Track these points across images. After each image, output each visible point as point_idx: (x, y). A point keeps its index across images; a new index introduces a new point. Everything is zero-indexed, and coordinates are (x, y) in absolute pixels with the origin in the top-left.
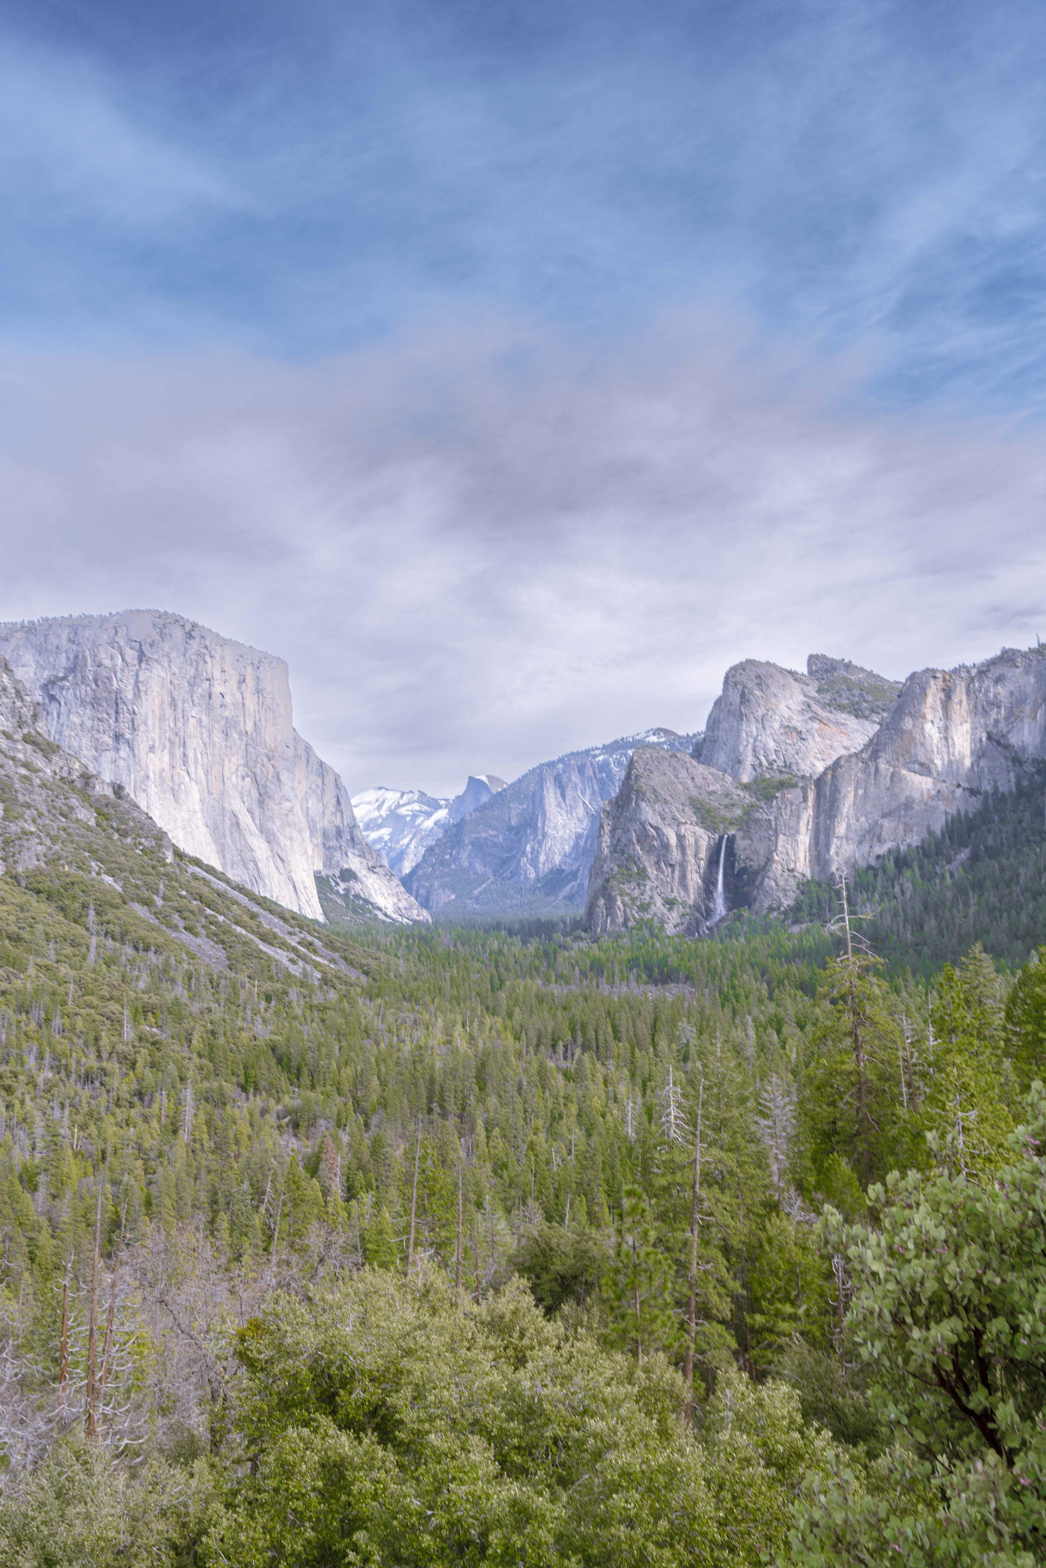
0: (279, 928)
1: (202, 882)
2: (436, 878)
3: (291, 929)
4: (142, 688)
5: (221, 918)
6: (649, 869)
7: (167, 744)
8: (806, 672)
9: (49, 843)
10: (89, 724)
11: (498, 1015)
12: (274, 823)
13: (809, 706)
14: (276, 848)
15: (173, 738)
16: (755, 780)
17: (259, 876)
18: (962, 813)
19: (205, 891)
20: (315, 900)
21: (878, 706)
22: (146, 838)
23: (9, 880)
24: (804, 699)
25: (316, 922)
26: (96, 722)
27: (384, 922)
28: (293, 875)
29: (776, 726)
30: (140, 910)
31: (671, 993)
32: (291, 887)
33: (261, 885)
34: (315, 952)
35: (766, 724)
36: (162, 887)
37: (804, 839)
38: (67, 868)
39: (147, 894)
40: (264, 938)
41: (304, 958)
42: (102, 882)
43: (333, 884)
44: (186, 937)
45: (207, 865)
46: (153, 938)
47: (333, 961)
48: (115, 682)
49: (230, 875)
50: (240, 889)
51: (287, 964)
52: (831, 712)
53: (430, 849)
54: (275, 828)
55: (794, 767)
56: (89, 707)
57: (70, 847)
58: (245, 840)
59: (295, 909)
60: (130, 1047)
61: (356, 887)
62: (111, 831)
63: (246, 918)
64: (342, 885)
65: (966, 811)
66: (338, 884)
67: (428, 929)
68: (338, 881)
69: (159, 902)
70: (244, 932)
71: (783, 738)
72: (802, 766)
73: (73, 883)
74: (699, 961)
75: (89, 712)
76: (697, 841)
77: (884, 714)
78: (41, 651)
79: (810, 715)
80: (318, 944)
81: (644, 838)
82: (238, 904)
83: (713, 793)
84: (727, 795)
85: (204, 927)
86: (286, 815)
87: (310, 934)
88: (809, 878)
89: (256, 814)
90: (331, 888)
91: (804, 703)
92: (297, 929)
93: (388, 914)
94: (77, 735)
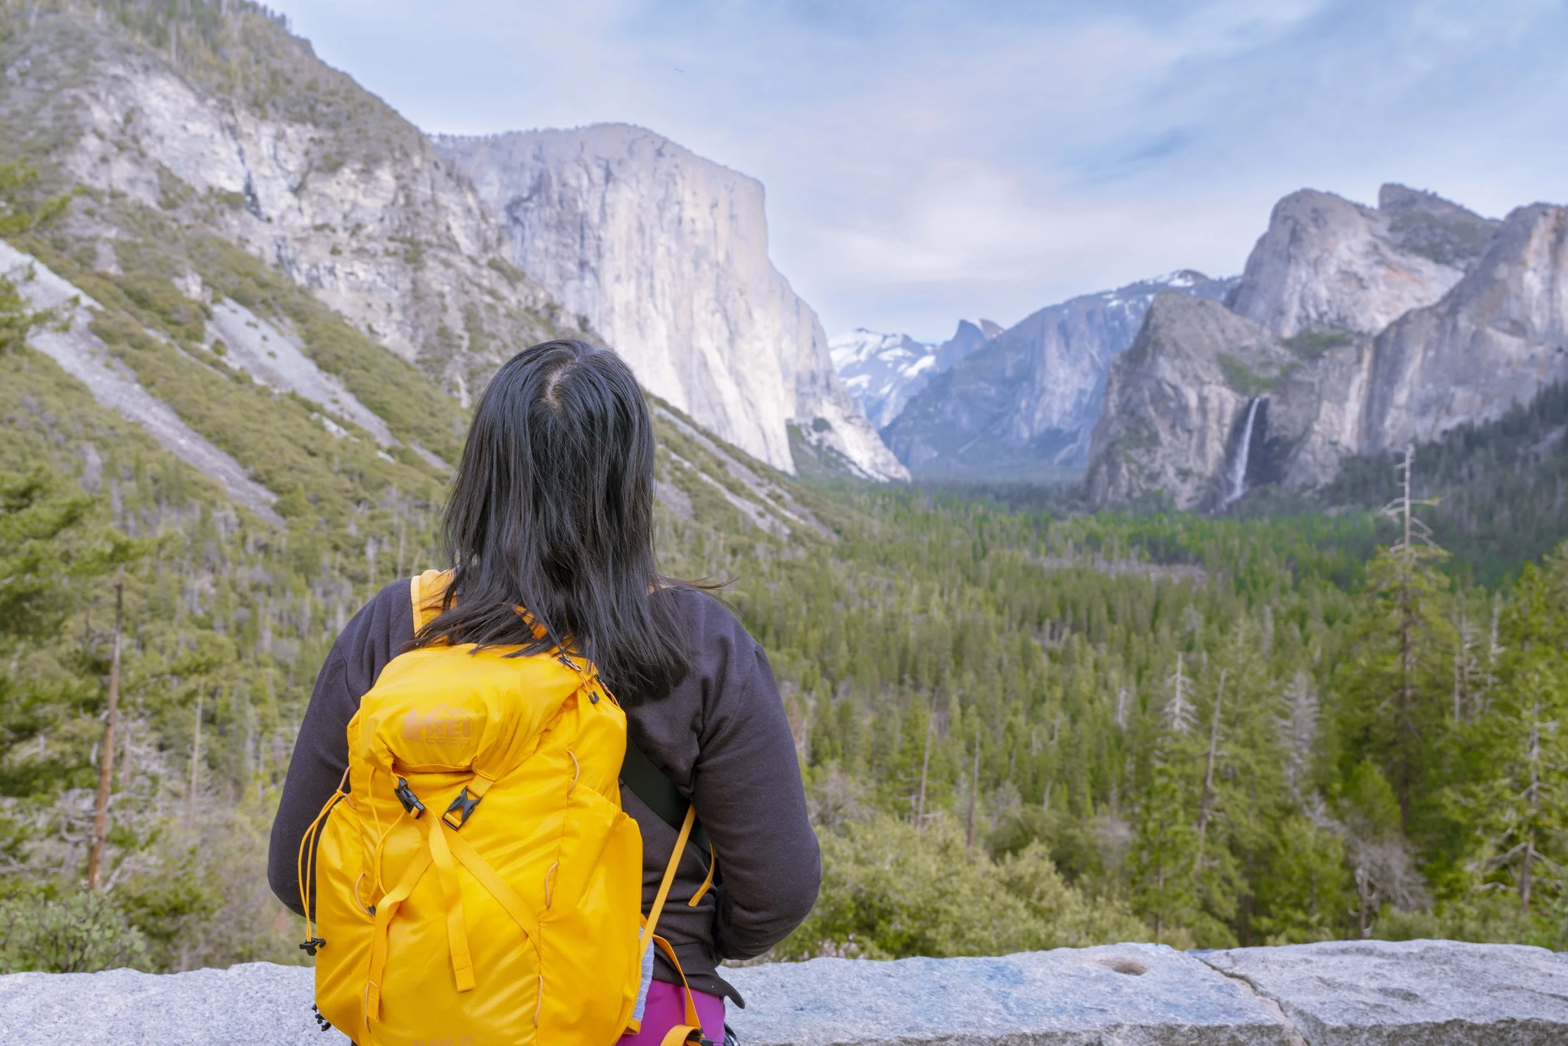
0: (747, 478)
1: (669, 425)
2: (918, 432)
3: (759, 480)
4: (609, 211)
5: (687, 464)
6: (1162, 434)
7: (634, 274)
8: (1376, 205)
10: (553, 249)
11: (980, 586)
12: (744, 364)
13: (1376, 247)
14: (746, 391)
15: (640, 267)
16: (1299, 335)
17: (726, 422)
18: (1561, 382)
19: (671, 434)
20: (786, 451)
21: (1465, 250)
24: (1371, 239)
25: (784, 473)
26: (561, 248)
27: (858, 478)
28: (763, 422)
29: (1332, 270)
31: (1177, 574)
32: (760, 434)
33: (729, 431)
34: (784, 506)
35: (1320, 269)
37: (1354, 407)
40: (731, 488)
41: (773, 512)
43: (805, 434)
45: (673, 407)
47: (803, 516)
48: (580, 204)
49: (696, 419)
50: (707, 434)
51: (755, 516)
52: (1403, 255)
53: (913, 401)
54: (745, 369)
55: (1350, 321)
56: (554, 231)
58: (713, 381)
59: (764, 459)
61: (830, 438)
63: (713, 466)
64: (815, 436)
66: (810, 434)
67: (907, 488)
68: (811, 430)
70: (710, 480)
71: (1339, 285)
72: (1360, 320)
74: (1212, 541)
75: (553, 236)
76: (1221, 404)
77: (1473, 260)
78: (505, 168)
79: (1376, 258)
80: (787, 497)
81: (1159, 397)
82: (705, 450)
83: (1246, 349)
84: (1263, 352)
85: (669, 473)
86: (758, 356)
87: (779, 486)
88: (1356, 453)
89: (726, 354)
90: (803, 438)
91: (1370, 244)
92: (766, 481)
93: (864, 469)
94: (541, 261)
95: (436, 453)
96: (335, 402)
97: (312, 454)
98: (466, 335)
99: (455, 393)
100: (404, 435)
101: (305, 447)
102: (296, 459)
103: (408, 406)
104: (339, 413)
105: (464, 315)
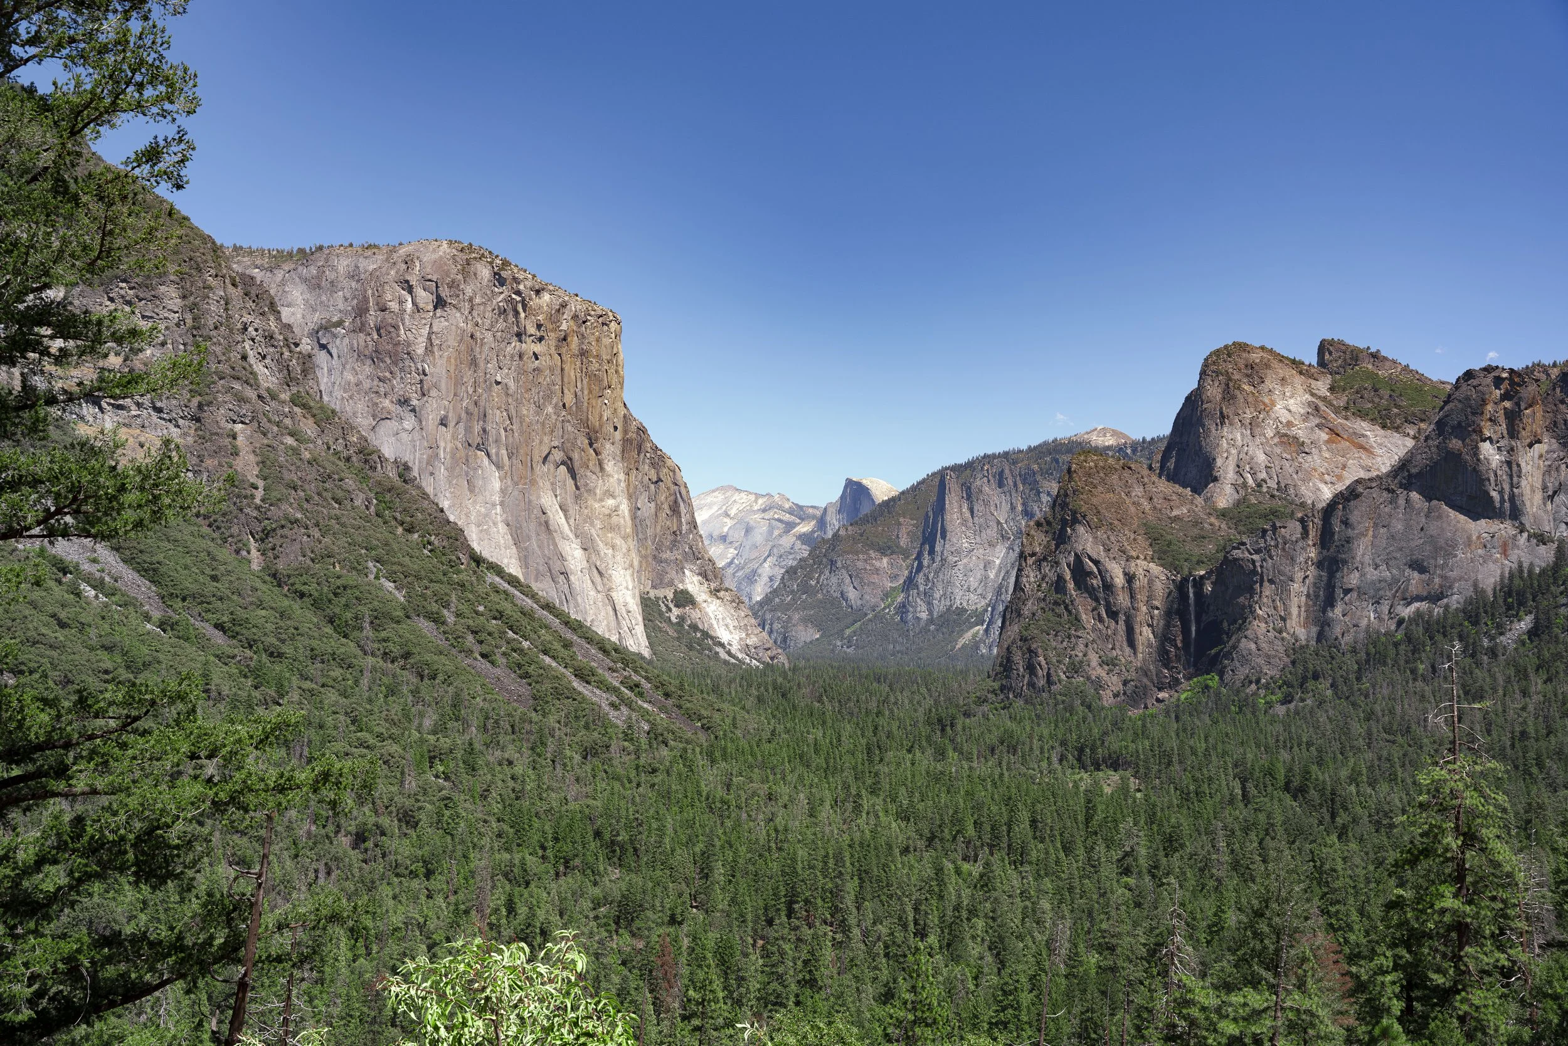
0: (594, 660)
1: (503, 596)
2: (797, 609)
3: (611, 664)
4: (436, 342)
5: (526, 644)
6: (1084, 617)
7: (463, 415)
8: (1314, 362)
9: (317, 535)
10: (367, 384)
11: (878, 796)
12: (592, 524)
13: (1317, 409)
14: (594, 557)
15: (471, 407)
16: (1238, 504)
17: (570, 594)
18: (1526, 565)
19: (507, 607)
20: (640, 629)
21: (1414, 414)
22: (437, 535)
23: (268, 578)
24: (1310, 398)
25: (640, 656)
26: (376, 382)
27: (726, 662)
28: (614, 594)
29: (1270, 433)
30: (424, 625)
31: (1109, 782)
32: (610, 609)
33: (572, 605)
34: (641, 695)
35: (1257, 431)
36: (454, 598)
37: (1299, 591)
38: (338, 568)
39: (435, 607)
40: (580, 674)
41: (629, 705)
42: (381, 588)
43: (664, 609)
44: (483, 664)
45: (510, 575)
46: (444, 664)
47: (662, 709)
48: (402, 332)
49: (535, 586)
50: (548, 607)
51: (607, 708)
52: (1347, 419)
53: (791, 572)
54: (593, 531)
55: (1292, 491)
56: (369, 362)
57: (343, 541)
58: (556, 545)
59: (614, 638)
60: (412, 800)
61: (694, 615)
62: (393, 523)
63: (557, 646)
64: (676, 611)
65: (1531, 564)
66: (670, 610)
67: (784, 674)
68: (671, 605)
69: (451, 619)
70: (554, 664)
71: (1278, 450)
72: (1303, 490)
73: (345, 588)
74: (1147, 743)
75: (368, 369)
76: (1151, 582)
77: (1423, 425)
78: (315, 285)
79: (1317, 421)
80: (646, 685)
81: (1080, 573)
82: (547, 627)
83: (1177, 519)
84: (1197, 523)
85: (504, 654)
86: (610, 515)
87: (636, 672)
88: (1304, 643)
89: (571, 512)
90: (661, 614)
91: (1309, 404)
92: (619, 665)
93: (733, 652)
94: (351, 397)
95: (219, 626)
96: (94, 561)
97: (62, 625)
98: (261, 484)
99: (244, 553)
100: (178, 604)
101: (53, 616)
102: (44, 630)
103: (186, 567)
104: (98, 575)
105: (259, 459)
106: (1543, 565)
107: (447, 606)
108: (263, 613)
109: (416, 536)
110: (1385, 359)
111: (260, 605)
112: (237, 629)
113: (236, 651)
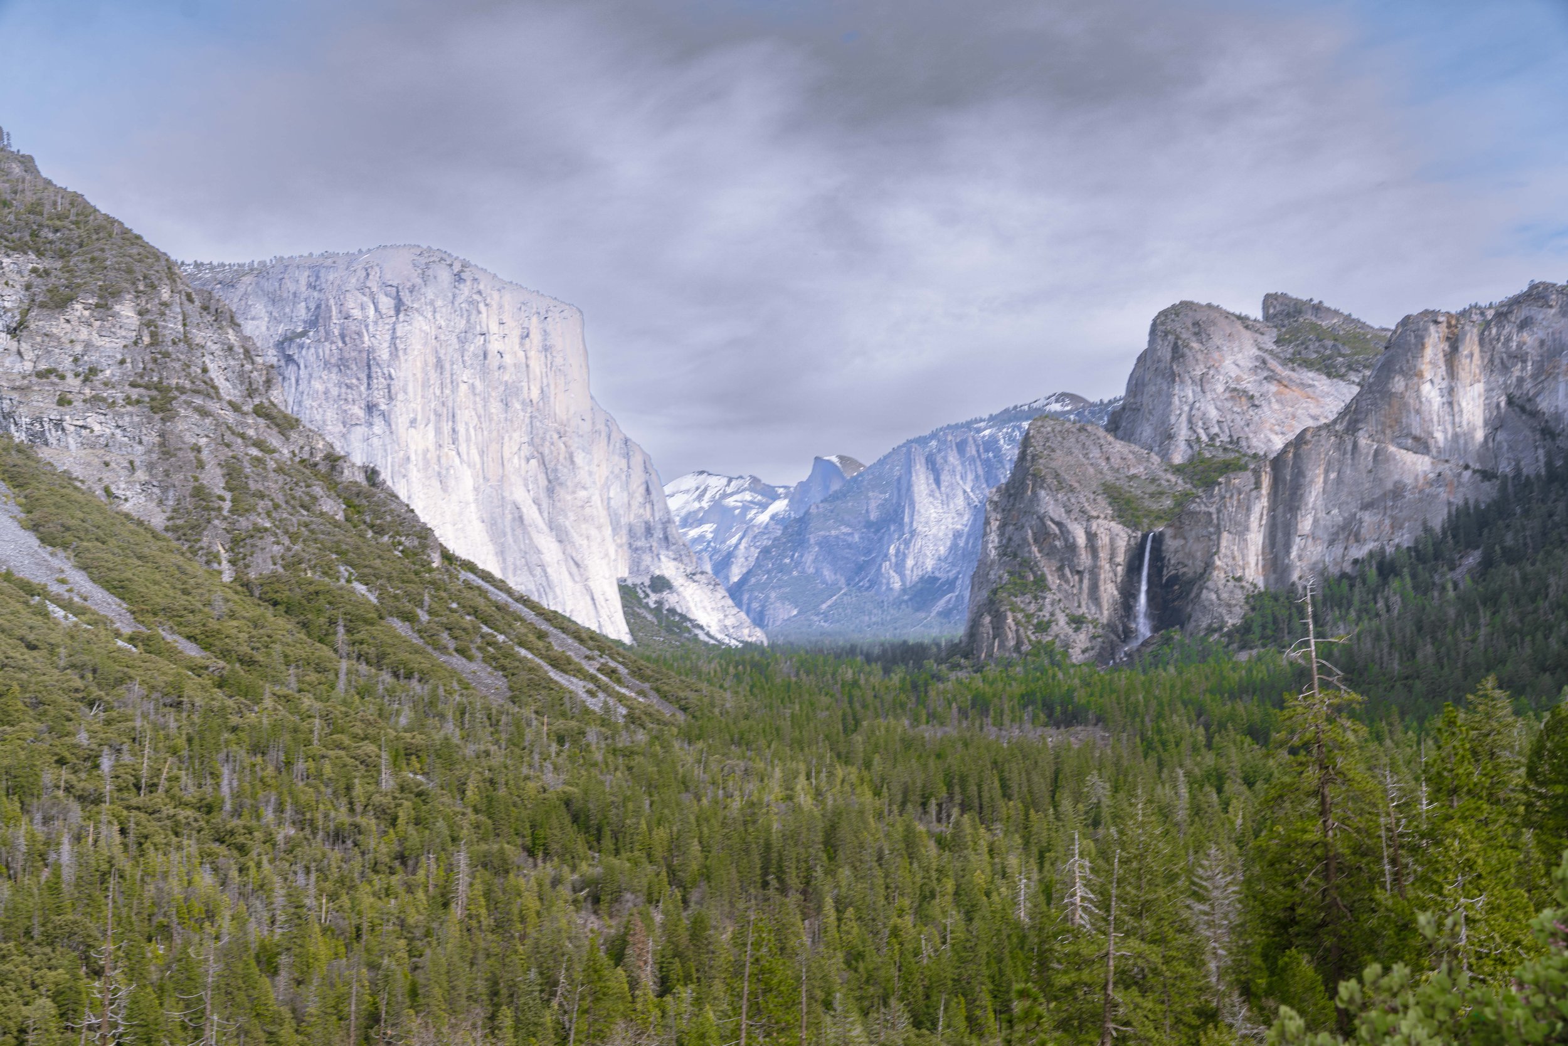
0: (573, 650)
1: (477, 592)
2: (773, 588)
3: (588, 653)
4: (401, 346)
5: (501, 638)
6: (1049, 578)
7: (432, 417)
8: (1260, 317)
9: (287, 542)
10: (335, 392)
11: (853, 764)
12: (566, 517)
13: (1264, 362)
14: (569, 550)
15: (440, 409)
16: (1191, 460)
17: (548, 585)
18: (1471, 502)
19: (481, 602)
20: (619, 616)
21: (1358, 362)
22: (407, 535)
23: (239, 588)
24: (1258, 353)
25: (619, 643)
26: (344, 390)
27: (706, 644)
28: (591, 584)
29: (1220, 388)
30: (400, 627)
31: (1077, 738)
32: (588, 598)
33: (551, 597)
34: (619, 681)
35: (1207, 387)
36: (427, 598)
37: (1256, 538)
38: (309, 574)
39: (409, 606)
40: (555, 663)
41: (605, 689)
42: (353, 591)
43: (642, 595)
44: (458, 661)
45: (483, 570)
46: (417, 662)
47: (641, 693)
48: (366, 338)
49: (511, 583)
50: (525, 601)
51: (584, 696)
52: (1293, 370)
53: (765, 551)
54: (567, 523)
55: (1244, 443)
56: (335, 370)
57: (313, 548)
58: (531, 539)
59: (594, 627)
60: (390, 798)
61: (671, 599)
62: (363, 526)
63: (532, 637)
64: (654, 597)
65: (1477, 501)
66: (647, 596)
67: (762, 651)
68: (649, 591)
69: (424, 617)
70: (530, 656)
71: (1229, 405)
72: (1254, 442)
73: (317, 593)
74: (1114, 696)
75: (335, 377)
76: (1113, 541)
77: (1367, 373)
78: (274, 300)
79: (1265, 373)
80: (622, 671)
81: (1042, 536)
82: (522, 619)
83: (1134, 477)
84: (1153, 480)
85: (479, 648)
86: (582, 507)
87: (613, 658)
88: (1263, 590)
89: (545, 506)
90: (639, 600)
91: (1257, 358)
92: (596, 653)
93: (712, 633)
94: (320, 406)
95: (191, 638)
96: (63, 582)
97: (32, 647)
98: (228, 496)
99: (215, 566)
100: (150, 618)
101: (22, 639)
102: (11, 653)
103: (155, 583)
104: (67, 595)
105: (225, 471)
106: (1488, 500)
107: (420, 604)
108: (235, 623)
109: (386, 538)
110: (1328, 309)
111: (232, 616)
112: (210, 640)
113: (208, 663)
